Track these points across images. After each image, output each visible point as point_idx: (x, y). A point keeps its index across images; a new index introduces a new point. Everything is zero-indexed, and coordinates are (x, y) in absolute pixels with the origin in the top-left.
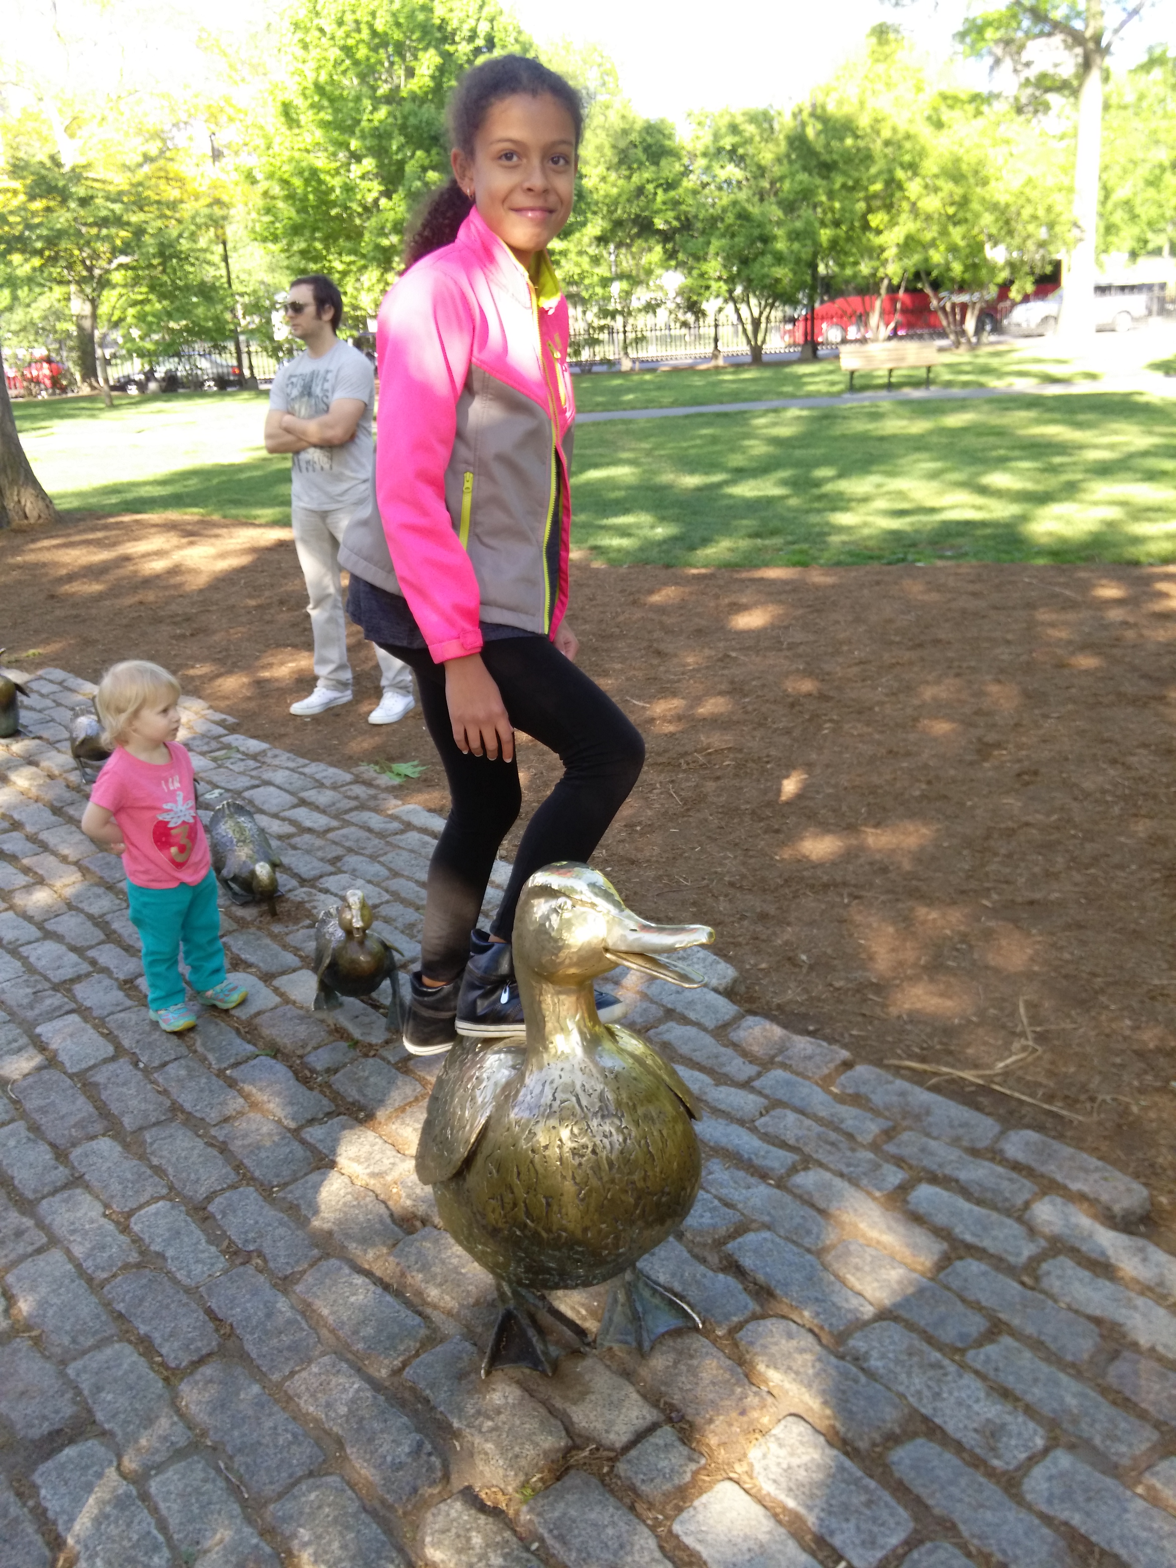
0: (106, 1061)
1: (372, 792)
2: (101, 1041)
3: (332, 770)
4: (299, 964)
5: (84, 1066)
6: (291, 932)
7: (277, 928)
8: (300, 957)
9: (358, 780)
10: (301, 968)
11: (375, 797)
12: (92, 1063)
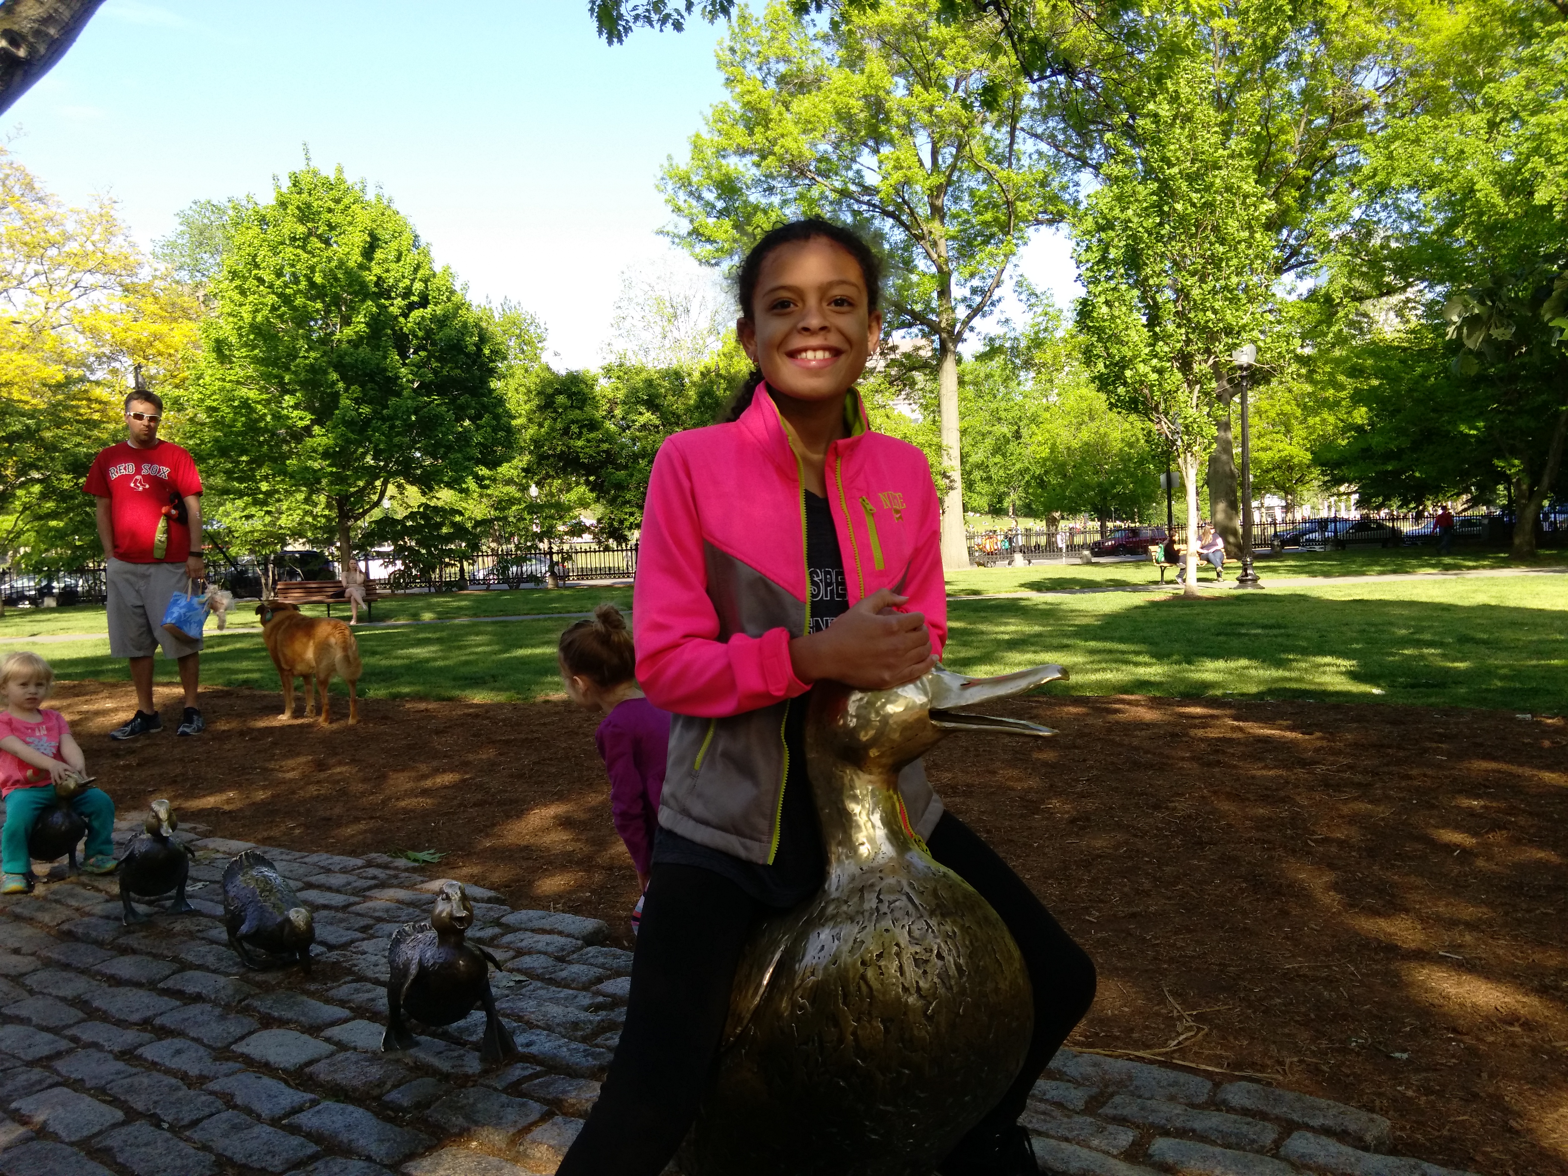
0: (114, 1126)
1: (392, 872)
2: (105, 1108)
3: (337, 858)
4: (351, 1015)
5: (85, 1133)
6: (331, 988)
7: (313, 987)
8: (351, 1008)
9: (369, 864)
10: (353, 1019)
11: (396, 877)
12: (96, 1129)
